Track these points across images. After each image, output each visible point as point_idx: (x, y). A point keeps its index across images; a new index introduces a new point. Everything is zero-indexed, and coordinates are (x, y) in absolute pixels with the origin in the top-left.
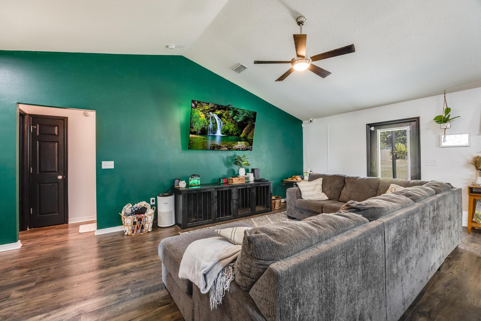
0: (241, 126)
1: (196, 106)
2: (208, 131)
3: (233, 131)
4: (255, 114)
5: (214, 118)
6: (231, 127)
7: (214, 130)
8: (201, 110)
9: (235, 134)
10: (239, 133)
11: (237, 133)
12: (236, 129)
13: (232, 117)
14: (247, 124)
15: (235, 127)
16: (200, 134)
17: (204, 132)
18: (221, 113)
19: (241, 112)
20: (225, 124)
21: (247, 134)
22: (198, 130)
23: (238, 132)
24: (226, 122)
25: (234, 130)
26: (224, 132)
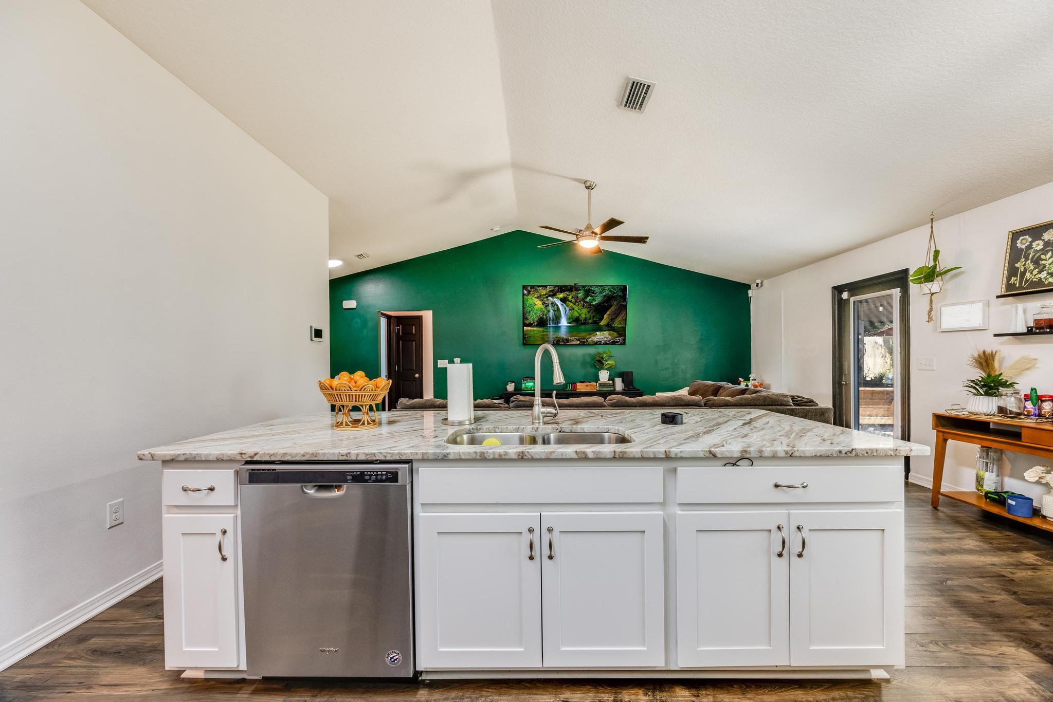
0: (600, 310)
1: (529, 292)
2: (548, 321)
3: (586, 318)
4: (624, 289)
5: (556, 304)
6: (584, 313)
7: (557, 318)
8: (536, 296)
9: (590, 321)
10: (597, 319)
11: (594, 321)
12: (592, 315)
13: (583, 299)
14: (611, 306)
15: (589, 312)
16: (537, 326)
17: (542, 323)
18: (565, 296)
19: (597, 290)
20: (573, 309)
21: (613, 320)
22: (534, 320)
23: (595, 319)
24: (574, 306)
25: (588, 316)
26: (571, 320)
